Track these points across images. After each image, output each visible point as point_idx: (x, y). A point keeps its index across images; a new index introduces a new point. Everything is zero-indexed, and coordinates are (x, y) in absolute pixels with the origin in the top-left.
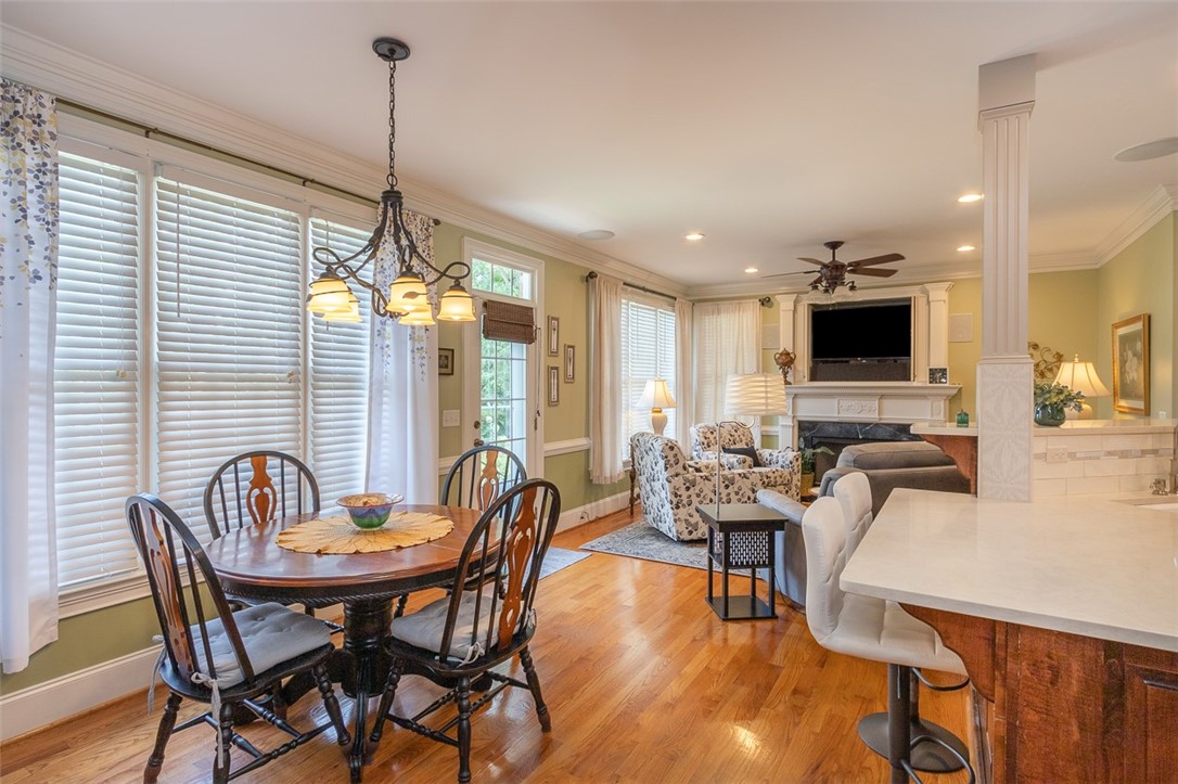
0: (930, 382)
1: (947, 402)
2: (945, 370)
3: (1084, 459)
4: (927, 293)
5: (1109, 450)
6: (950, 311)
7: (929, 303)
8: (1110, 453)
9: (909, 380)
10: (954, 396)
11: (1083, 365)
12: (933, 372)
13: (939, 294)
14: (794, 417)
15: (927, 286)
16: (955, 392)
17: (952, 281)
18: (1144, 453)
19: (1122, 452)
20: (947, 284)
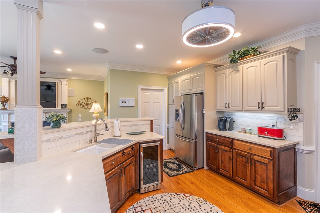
0: (62, 108)
1: (67, 114)
2: (66, 104)
3: (66, 138)
4: (61, 81)
5: (76, 133)
6: (68, 88)
7: (62, 84)
8: (76, 134)
9: (55, 107)
10: (69, 112)
11: (97, 104)
12: (62, 105)
13: (65, 82)
14: (9, 122)
15: (61, 79)
16: (69, 111)
17: (68, 79)
18: (87, 132)
19: (80, 133)
20: (67, 80)
